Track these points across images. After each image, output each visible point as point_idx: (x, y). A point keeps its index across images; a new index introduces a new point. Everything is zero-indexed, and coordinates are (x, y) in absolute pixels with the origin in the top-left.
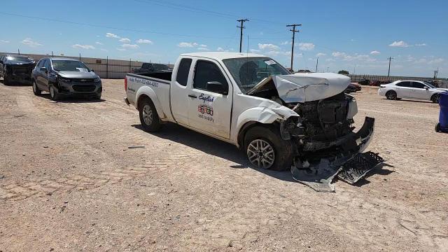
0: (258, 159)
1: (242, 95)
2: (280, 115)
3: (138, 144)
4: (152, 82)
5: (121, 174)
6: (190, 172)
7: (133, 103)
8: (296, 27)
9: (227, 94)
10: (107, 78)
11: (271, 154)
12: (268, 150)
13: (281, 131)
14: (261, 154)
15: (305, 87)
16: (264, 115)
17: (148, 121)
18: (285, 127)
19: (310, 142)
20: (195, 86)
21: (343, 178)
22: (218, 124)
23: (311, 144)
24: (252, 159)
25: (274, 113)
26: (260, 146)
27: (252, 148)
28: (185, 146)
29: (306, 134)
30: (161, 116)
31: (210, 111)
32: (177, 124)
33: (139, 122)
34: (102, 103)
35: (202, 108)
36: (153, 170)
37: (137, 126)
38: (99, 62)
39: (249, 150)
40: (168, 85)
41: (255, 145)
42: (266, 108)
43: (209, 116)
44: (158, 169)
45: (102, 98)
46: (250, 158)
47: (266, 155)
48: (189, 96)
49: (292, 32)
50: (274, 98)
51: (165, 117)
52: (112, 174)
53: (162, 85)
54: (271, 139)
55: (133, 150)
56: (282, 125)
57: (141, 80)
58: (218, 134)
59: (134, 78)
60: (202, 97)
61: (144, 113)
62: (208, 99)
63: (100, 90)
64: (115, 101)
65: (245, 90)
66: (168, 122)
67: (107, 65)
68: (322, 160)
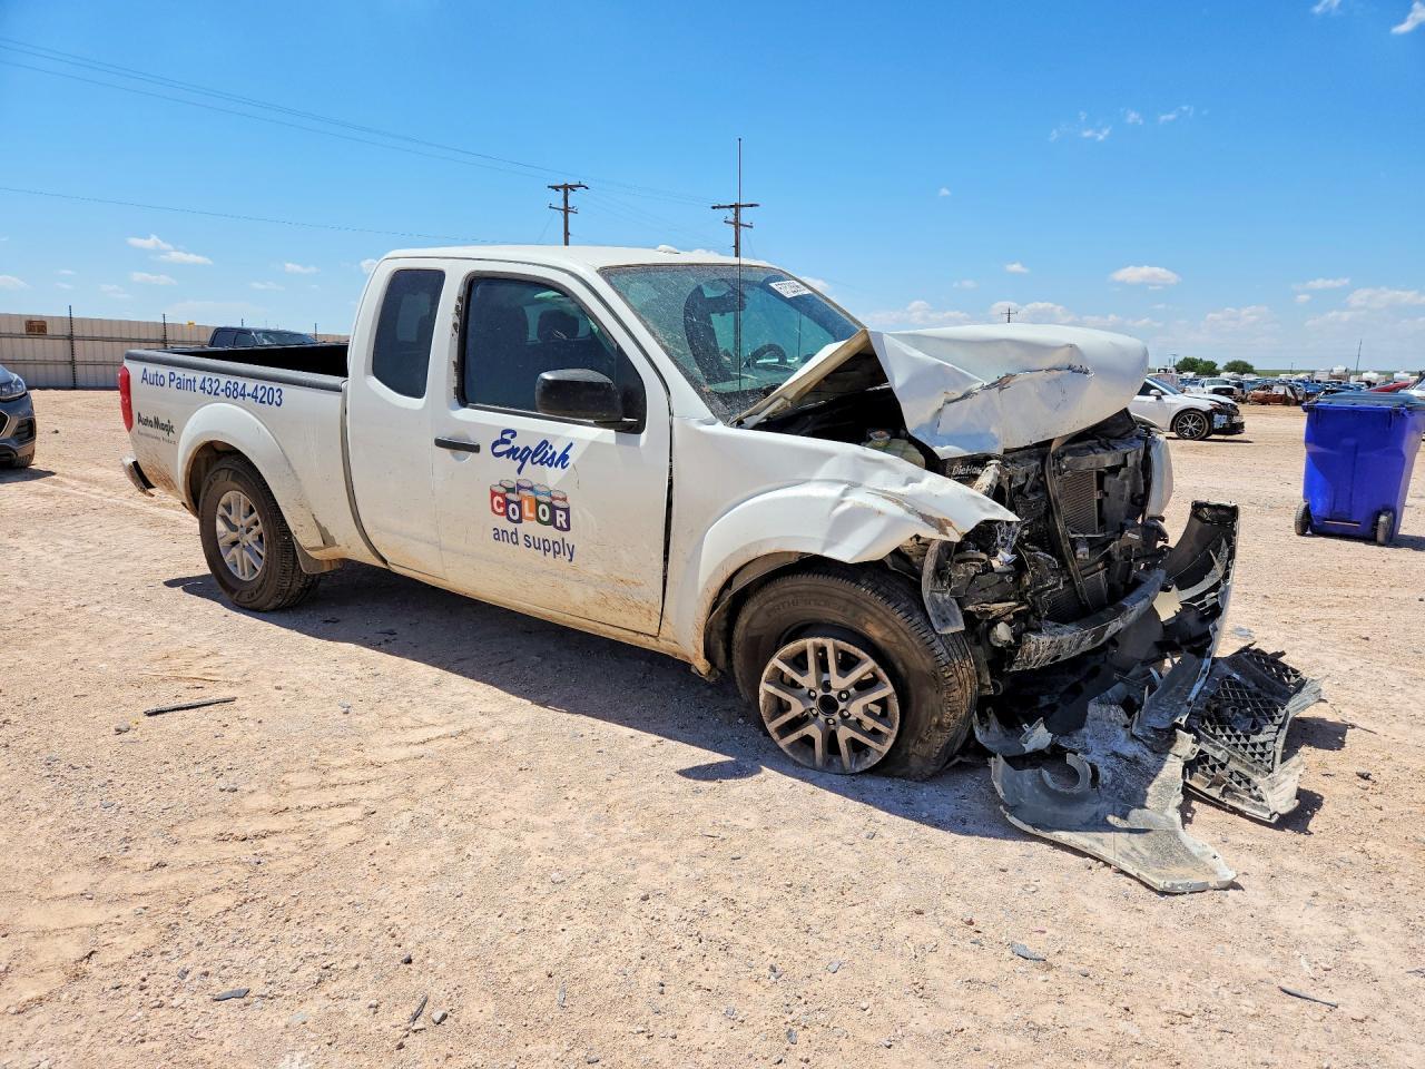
0: (813, 730)
1: (720, 428)
2: (926, 519)
3: (199, 683)
4: (251, 385)
5: (90, 914)
6: (495, 842)
7: (168, 483)
8: (743, 210)
9: (637, 428)
10: (74, 388)
11: (882, 702)
12: (863, 686)
13: (926, 595)
14: (828, 705)
15: (1000, 384)
16: (847, 522)
17: (245, 562)
18: (940, 573)
19: (1038, 631)
20: (464, 397)
21: (1215, 793)
22: (596, 570)
23: (1045, 639)
24: (785, 730)
25: (899, 511)
26: (823, 666)
27: (779, 679)
28: (434, 673)
29: (1021, 599)
30: (306, 537)
31: (555, 512)
32: (388, 572)
33: (200, 566)
34: (35, 483)
35: (507, 501)
36: (285, 854)
37: (191, 586)
38: (36, 328)
39: (765, 688)
40: (336, 398)
41: (799, 662)
42: (854, 485)
43: (551, 533)
44: (313, 842)
45: (38, 463)
46: (771, 727)
47: (856, 709)
48: (440, 443)
49: (732, 228)
50: (881, 436)
51: (328, 541)
52: (34, 917)
53: (304, 398)
54: (875, 632)
55: (173, 722)
56: (929, 565)
57: (200, 376)
58: (597, 612)
59: (164, 371)
60: (506, 445)
61: (220, 526)
62: (541, 454)
63: (28, 430)
64: (97, 472)
65: (730, 405)
66: (346, 562)
67: (71, 338)
68: (1093, 709)
